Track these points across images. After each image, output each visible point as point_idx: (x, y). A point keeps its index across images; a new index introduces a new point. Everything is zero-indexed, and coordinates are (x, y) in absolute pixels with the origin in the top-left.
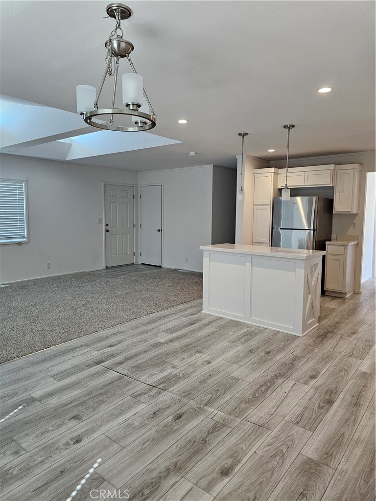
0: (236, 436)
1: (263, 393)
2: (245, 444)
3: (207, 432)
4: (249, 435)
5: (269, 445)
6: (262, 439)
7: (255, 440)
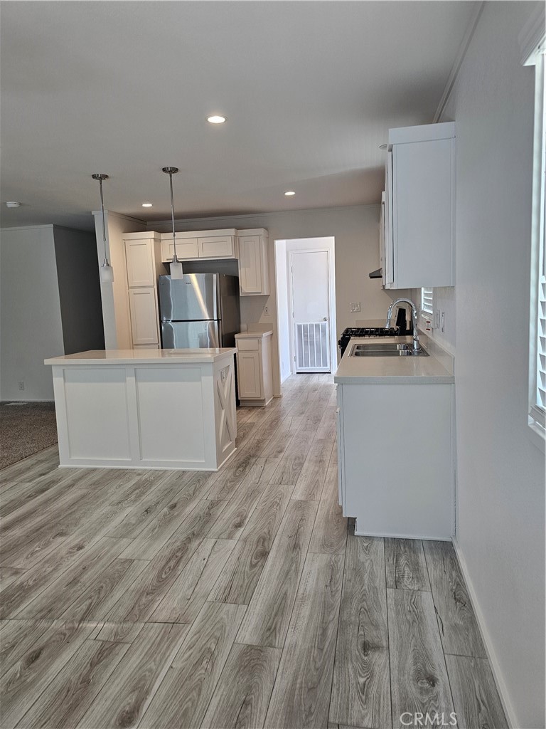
0: (138, 653)
1: (172, 570)
2: (154, 661)
3: (89, 665)
4: (159, 644)
5: (190, 648)
6: (179, 642)
7: (168, 647)
